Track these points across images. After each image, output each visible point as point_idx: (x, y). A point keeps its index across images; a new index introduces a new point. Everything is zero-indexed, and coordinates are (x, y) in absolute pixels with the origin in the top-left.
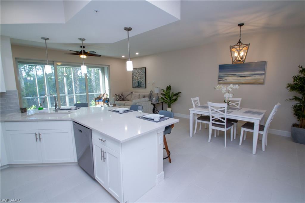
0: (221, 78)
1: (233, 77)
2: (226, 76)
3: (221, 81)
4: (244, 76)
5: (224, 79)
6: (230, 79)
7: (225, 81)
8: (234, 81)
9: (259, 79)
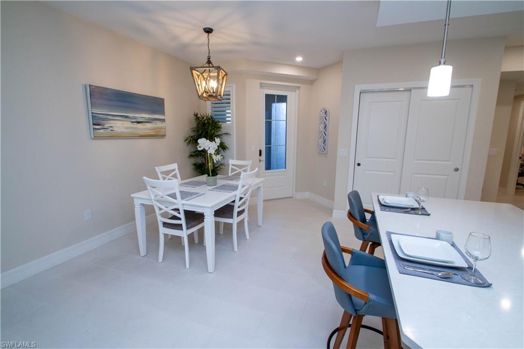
0: (100, 122)
1: (125, 123)
2: (110, 117)
3: (102, 131)
4: (142, 122)
5: (106, 126)
6: (120, 126)
7: (108, 130)
8: (128, 131)
9: (160, 128)
